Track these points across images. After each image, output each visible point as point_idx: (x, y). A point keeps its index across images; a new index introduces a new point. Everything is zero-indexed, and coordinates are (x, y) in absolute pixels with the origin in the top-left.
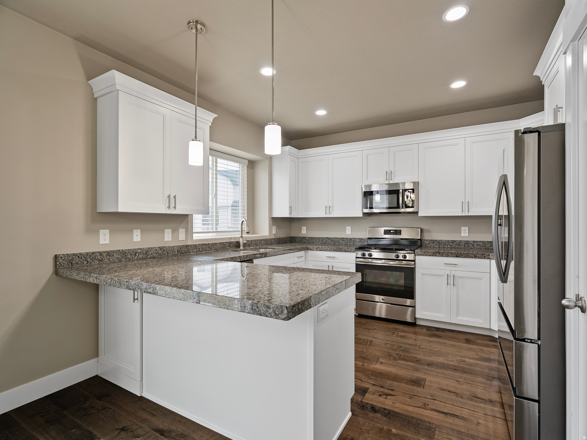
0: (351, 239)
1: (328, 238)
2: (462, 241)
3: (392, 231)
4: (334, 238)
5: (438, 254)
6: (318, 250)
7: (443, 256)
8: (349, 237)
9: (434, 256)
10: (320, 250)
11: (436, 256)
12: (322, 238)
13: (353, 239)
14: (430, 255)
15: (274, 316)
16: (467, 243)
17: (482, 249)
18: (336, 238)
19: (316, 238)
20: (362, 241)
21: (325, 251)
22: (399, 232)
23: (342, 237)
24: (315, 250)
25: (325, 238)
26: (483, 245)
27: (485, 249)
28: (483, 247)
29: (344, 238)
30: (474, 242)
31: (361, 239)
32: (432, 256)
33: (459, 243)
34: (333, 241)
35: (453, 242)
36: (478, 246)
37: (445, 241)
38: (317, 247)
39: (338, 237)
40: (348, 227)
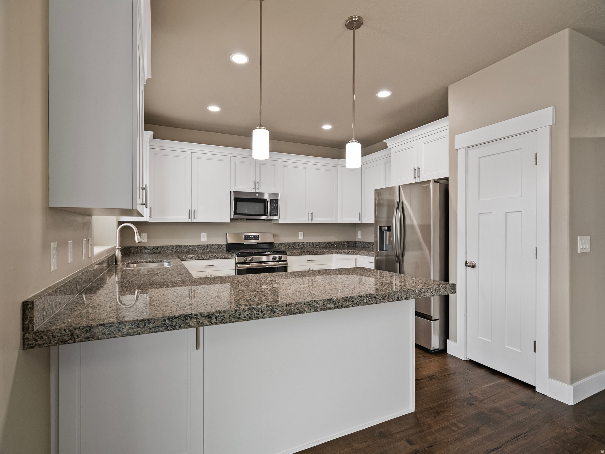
0: (207, 246)
1: (179, 246)
2: (300, 243)
3: (251, 237)
4: (187, 246)
5: (303, 254)
6: (192, 260)
7: (306, 255)
8: (206, 244)
9: (301, 255)
10: (196, 260)
11: (302, 255)
12: (173, 246)
13: (210, 246)
14: (298, 255)
15: (449, 292)
16: (303, 244)
17: (312, 248)
18: (190, 246)
19: (164, 247)
20: (220, 247)
21: (202, 259)
22: (257, 237)
23: (197, 244)
24: (189, 259)
25: (176, 246)
26: (313, 245)
27: (314, 248)
28: (312, 246)
29: (199, 245)
30: (307, 243)
31: (219, 245)
32: (299, 255)
33: (298, 245)
34: (186, 249)
35: (295, 243)
36: (310, 246)
37: (290, 243)
38: (191, 256)
39: (192, 244)
40: (203, 233)
